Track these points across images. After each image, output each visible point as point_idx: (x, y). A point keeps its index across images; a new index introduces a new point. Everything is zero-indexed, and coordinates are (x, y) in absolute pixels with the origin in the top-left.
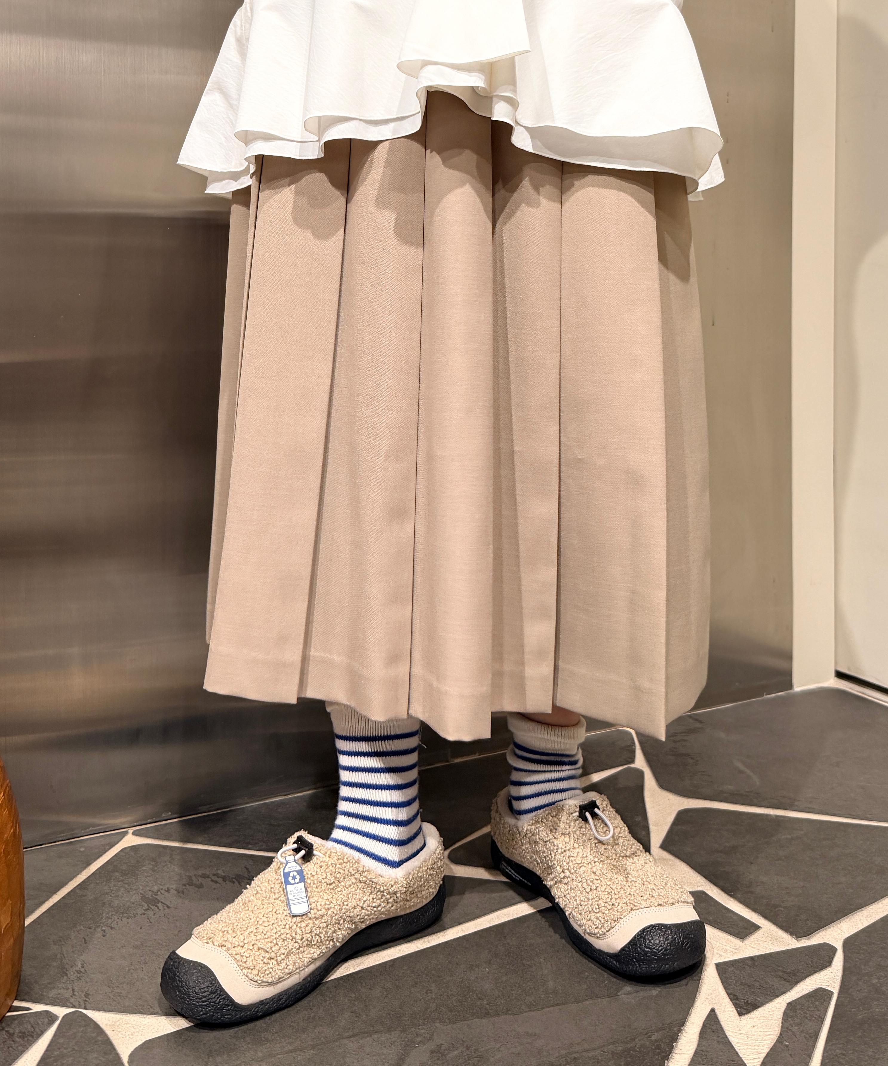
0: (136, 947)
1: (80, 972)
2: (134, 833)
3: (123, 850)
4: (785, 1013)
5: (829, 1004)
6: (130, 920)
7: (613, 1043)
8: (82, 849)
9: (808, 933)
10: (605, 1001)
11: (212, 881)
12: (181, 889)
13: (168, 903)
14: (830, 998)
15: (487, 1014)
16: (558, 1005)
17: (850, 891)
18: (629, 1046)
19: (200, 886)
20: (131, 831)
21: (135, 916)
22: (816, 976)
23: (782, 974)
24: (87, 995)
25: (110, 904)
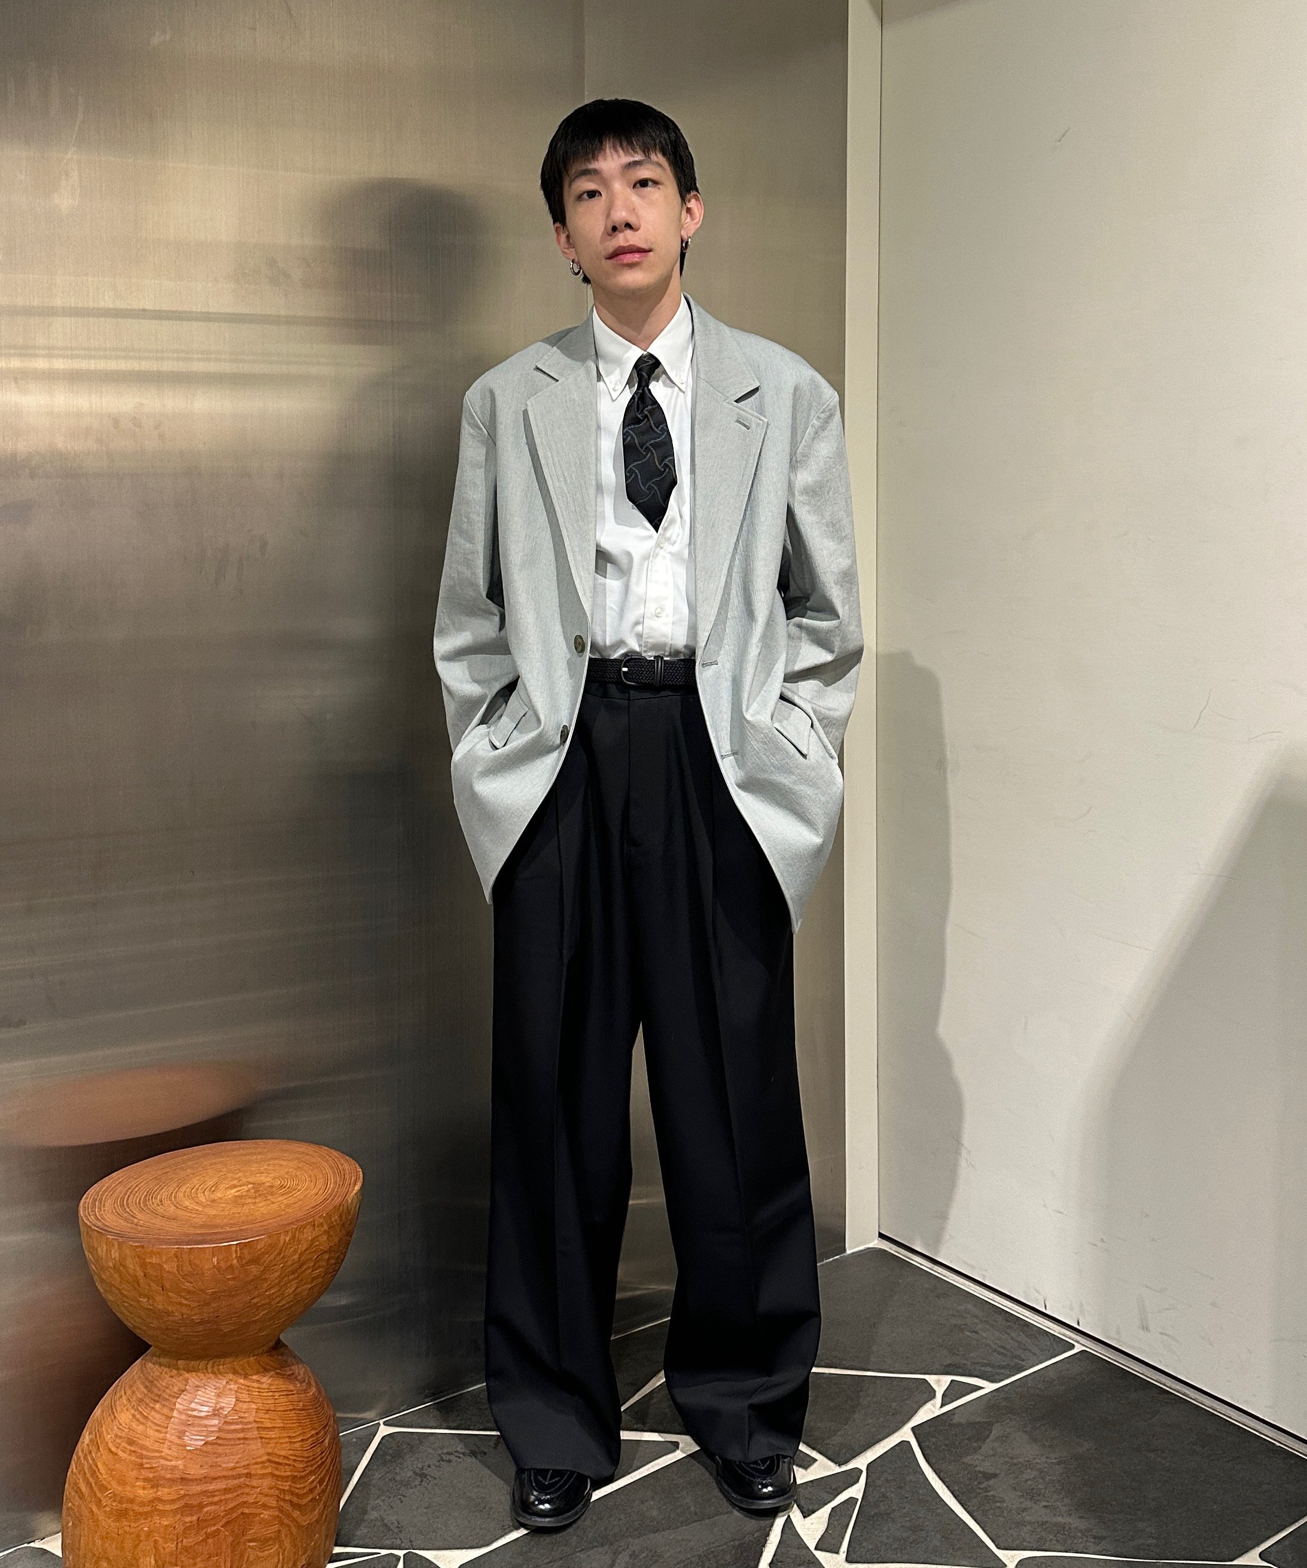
0: (427, 1508)
1: (398, 1527)
2: (385, 1424)
3: (383, 1438)
4: (830, 1514)
5: (855, 1506)
6: (413, 1490)
7: (734, 1540)
8: (354, 1440)
9: (846, 1462)
10: (726, 1516)
11: (456, 1456)
12: (437, 1464)
13: (433, 1475)
14: (856, 1503)
15: (658, 1530)
16: (698, 1521)
17: (874, 1429)
18: (742, 1541)
19: (450, 1461)
20: (381, 1422)
21: (416, 1486)
22: (849, 1489)
23: (829, 1490)
24: (411, 1541)
25: (394, 1479)
